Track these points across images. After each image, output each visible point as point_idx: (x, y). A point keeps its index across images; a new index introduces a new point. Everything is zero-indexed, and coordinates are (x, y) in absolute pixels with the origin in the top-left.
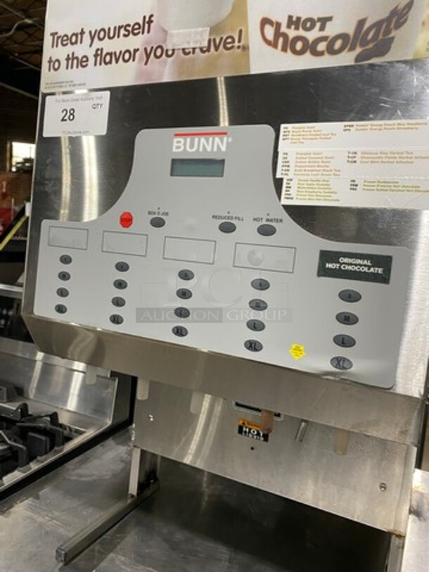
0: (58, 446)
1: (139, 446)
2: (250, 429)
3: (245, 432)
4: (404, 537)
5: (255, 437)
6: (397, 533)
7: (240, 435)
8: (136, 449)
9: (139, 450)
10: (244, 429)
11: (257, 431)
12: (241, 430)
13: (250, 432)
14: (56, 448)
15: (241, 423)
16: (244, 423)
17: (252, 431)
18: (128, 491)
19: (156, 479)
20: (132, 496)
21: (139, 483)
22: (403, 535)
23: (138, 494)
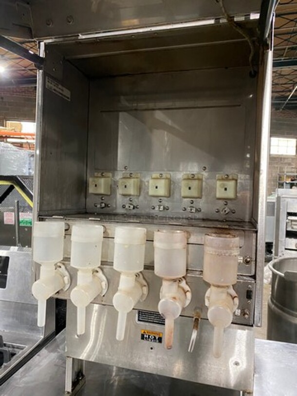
0: (6, 362)
1: (70, 356)
2: (149, 336)
3: (146, 338)
4: (252, 393)
5: (153, 341)
6: (248, 391)
7: (143, 340)
8: (69, 358)
9: (71, 359)
10: (145, 336)
11: (154, 337)
12: (143, 337)
13: (149, 337)
14: (5, 364)
15: (142, 332)
16: (144, 332)
17: (150, 337)
18: (65, 389)
19: (83, 376)
20: (68, 393)
21: (72, 382)
22: (251, 392)
23: (72, 390)
